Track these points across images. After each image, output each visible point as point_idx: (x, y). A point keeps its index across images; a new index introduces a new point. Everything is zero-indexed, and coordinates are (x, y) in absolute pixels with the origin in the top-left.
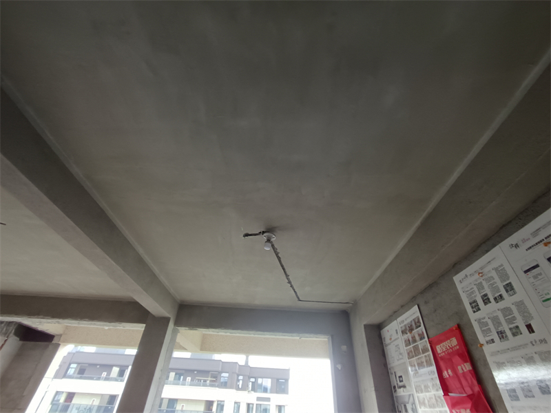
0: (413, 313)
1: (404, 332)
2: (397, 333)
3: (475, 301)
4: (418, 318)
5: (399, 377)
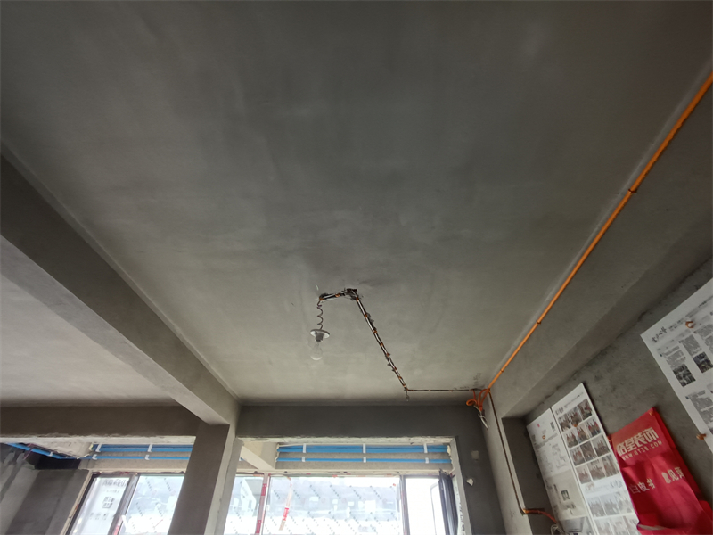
0: (578, 395)
2: (553, 427)
3: (683, 368)
4: (586, 402)
5: (563, 492)
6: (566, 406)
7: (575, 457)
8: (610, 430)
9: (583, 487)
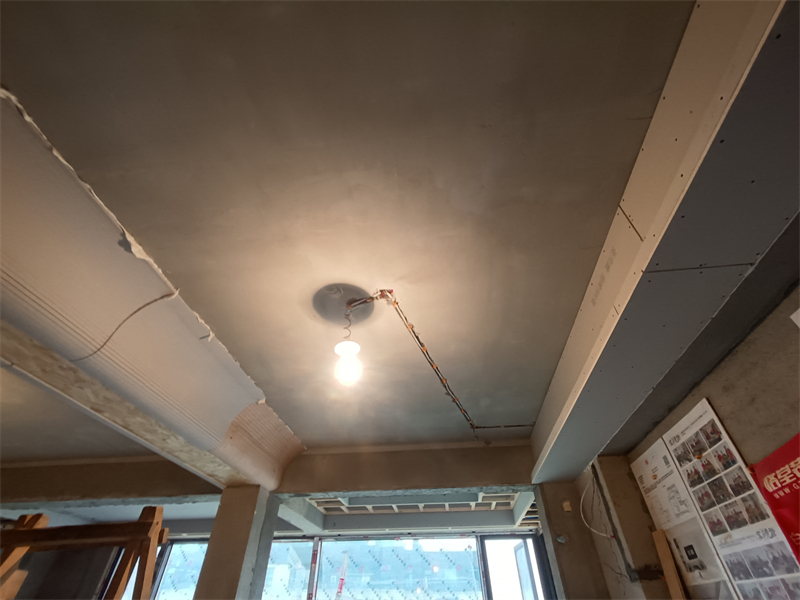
0: (699, 415)
1: (682, 458)
2: (667, 463)
4: (712, 423)
5: (687, 549)
6: (683, 433)
7: (701, 500)
8: (751, 458)
9: (717, 539)
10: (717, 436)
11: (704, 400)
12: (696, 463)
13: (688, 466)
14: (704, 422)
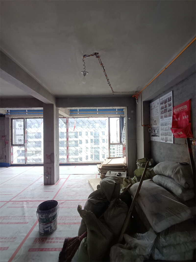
0: (170, 94)
2: (158, 104)
4: (171, 97)
5: (155, 121)
6: (164, 98)
7: (161, 112)
8: (174, 105)
9: (161, 120)
10: (170, 100)
11: (172, 91)
12: (164, 105)
13: (162, 105)
14: (169, 96)
